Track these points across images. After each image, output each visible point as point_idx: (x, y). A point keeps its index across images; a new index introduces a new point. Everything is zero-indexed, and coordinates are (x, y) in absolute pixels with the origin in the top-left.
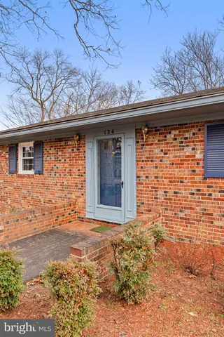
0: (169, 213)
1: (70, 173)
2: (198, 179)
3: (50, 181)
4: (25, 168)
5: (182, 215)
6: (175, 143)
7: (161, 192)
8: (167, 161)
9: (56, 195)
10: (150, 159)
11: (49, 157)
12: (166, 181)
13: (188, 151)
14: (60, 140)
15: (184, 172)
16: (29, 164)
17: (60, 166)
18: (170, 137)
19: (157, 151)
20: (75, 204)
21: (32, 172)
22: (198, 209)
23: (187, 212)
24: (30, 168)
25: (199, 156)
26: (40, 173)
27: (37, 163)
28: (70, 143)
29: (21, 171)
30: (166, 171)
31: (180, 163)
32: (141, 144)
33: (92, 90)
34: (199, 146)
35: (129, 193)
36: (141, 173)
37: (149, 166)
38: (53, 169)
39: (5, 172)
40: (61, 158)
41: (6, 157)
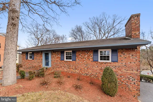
0: (56, 67)
1: (40, 59)
2: (60, 60)
3: (35, 61)
4: (30, 58)
5: (58, 67)
6: (57, 54)
7: (55, 63)
8: (56, 58)
9: (37, 64)
10: (53, 57)
11: (35, 56)
12: (56, 61)
13: (59, 56)
14: (38, 52)
15: (58, 59)
16: (31, 57)
17: (38, 58)
18: (56, 53)
19: (54, 56)
20: (41, 66)
21: (31, 59)
22: (60, 66)
23: (59, 66)
24: (31, 58)
25: (60, 57)
26: (33, 59)
27: (33, 57)
28: (40, 53)
29: (29, 59)
30: (56, 59)
31: (57, 58)
32: (52, 54)
33: (54, 36)
34: (60, 55)
35: (50, 63)
36: (52, 60)
37: (53, 58)
38: (36, 59)
39: (25, 59)
40: (38, 56)
41: (25, 55)
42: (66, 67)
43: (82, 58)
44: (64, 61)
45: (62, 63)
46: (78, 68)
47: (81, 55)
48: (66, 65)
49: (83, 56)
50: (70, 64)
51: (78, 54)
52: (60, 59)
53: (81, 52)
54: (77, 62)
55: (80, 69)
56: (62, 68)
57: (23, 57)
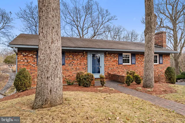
1: (80, 64)
2: (117, 65)
6: (113, 57)
7: (110, 68)
8: (111, 61)
10: (107, 60)
12: (111, 66)
13: (115, 59)
15: (114, 63)
18: (112, 55)
19: (109, 58)
22: (117, 71)
23: (115, 72)
25: (117, 60)
28: (80, 54)
30: (111, 63)
31: (114, 61)
32: (106, 56)
34: (117, 58)
36: (105, 64)
37: (107, 62)
38: (71, 63)
39: (33, 65)
40: (75, 59)
41: (34, 57)
42: (125, 72)
43: (141, 61)
44: (122, 65)
45: (120, 68)
46: (137, 72)
47: (140, 58)
48: (125, 70)
49: (141, 59)
50: (129, 68)
52: (117, 63)
53: (140, 56)
54: (136, 65)
55: (139, 72)
56: (120, 73)
57: (26, 61)
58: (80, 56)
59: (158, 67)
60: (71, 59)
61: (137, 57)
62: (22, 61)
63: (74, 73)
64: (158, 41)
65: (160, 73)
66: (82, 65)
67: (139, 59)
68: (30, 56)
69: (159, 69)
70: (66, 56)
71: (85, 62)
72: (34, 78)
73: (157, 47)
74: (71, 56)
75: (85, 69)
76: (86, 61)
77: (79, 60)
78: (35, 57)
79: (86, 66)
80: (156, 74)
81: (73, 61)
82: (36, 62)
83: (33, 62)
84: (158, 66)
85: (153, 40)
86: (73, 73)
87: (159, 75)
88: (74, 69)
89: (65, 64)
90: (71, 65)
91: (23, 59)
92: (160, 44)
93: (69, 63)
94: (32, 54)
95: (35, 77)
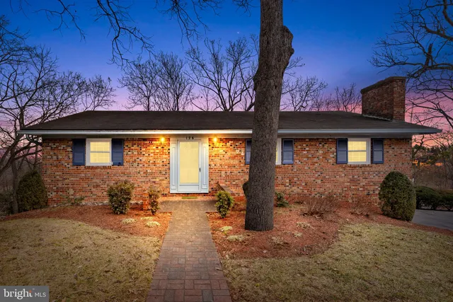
1: (154, 163)
2: (243, 165)
3: (132, 170)
6: (232, 147)
7: (223, 173)
8: (226, 157)
10: (217, 155)
11: (131, 152)
12: (226, 167)
13: (237, 152)
14: (144, 139)
15: (235, 162)
17: (144, 159)
18: (228, 144)
19: (221, 151)
22: (242, 179)
23: (237, 181)
25: (243, 154)
26: (120, 164)
30: (226, 161)
31: (234, 157)
32: (212, 147)
34: (243, 150)
35: (204, 175)
37: (217, 159)
38: (135, 161)
39: (66, 164)
40: (144, 153)
41: (68, 150)
46: (298, 182)
47: (307, 149)
49: (313, 152)
51: (299, 147)
52: (243, 161)
53: (308, 143)
54: (296, 166)
55: (303, 184)
57: (55, 157)
58: (154, 148)
59: (366, 173)
60: (136, 153)
61: (297, 147)
62: (48, 157)
63: (141, 180)
64: (379, 104)
65: (372, 188)
66: (158, 165)
67: (305, 152)
68: (62, 148)
69: (371, 177)
70: (126, 148)
71: (165, 160)
72: (68, 188)
73: (374, 119)
74: (135, 147)
75: (164, 173)
76: (167, 156)
77: (152, 155)
78: (70, 150)
79: (167, 167)
80: (361, 189)
81: (140, 158)
82: (71, 160)
83: (66, 159)
84: (368, 169)
85: (269, 99)
86: (139, 180)
87: (371, 192)
88: (142, 173)
89: (123, 162)
90: (135, 164)
91: (51, 153)
92: (385, 112)
93: (131, 160)
94: (65, 146)
95: (70, 186)
